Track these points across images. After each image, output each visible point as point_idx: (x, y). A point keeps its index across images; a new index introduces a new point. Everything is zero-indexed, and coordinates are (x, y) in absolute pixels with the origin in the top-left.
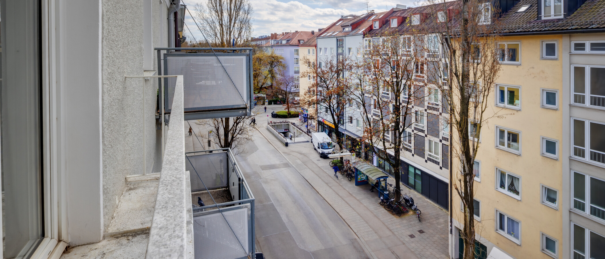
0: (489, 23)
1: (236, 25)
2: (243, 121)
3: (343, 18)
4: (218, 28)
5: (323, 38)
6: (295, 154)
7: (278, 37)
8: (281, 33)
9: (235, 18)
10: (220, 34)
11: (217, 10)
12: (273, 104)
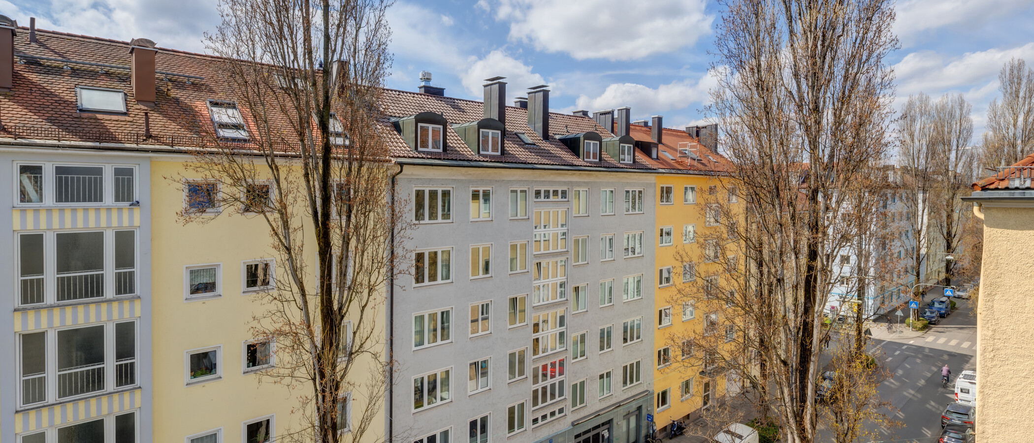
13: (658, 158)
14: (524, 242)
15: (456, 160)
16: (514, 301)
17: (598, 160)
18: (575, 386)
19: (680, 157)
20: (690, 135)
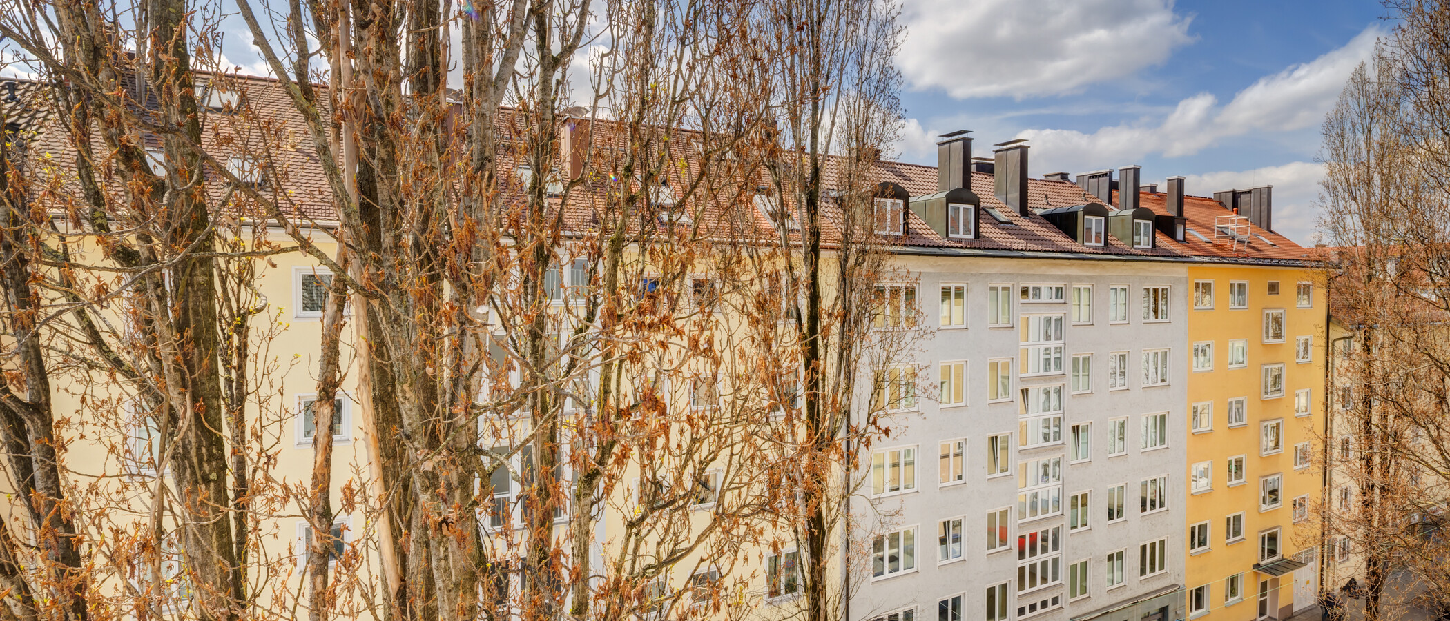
13: (1184, 240)
14: (1007, 359)
15: (924, 246)
16: (994, 440)
17: (1102, 244)
18: (1074, 568)
19: (1218, 238)
20: (1222, 205)
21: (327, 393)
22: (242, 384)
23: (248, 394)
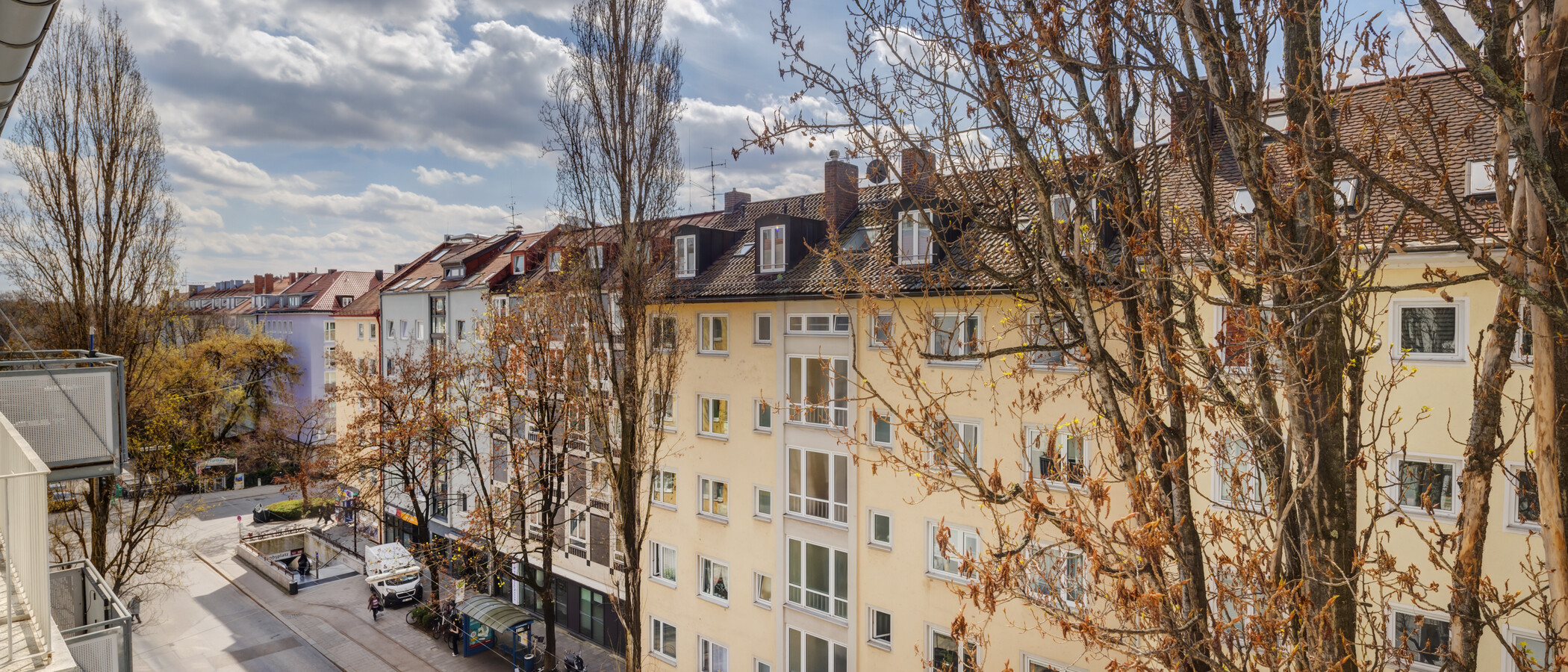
0: (694, 275)
1: (126, 261)
2: (150, 534)
3: (450, 242)
4: (67, 268)
5: (397, 293)
6: (316, 610)
7: (276, 285)
8: (287, 275)
9: (124, 242)
10: (71, 288)
11: (62, 216)
12: (259, 483)
21: (1481, 462)
22: (1355, 435)
23: (1361, 446)
